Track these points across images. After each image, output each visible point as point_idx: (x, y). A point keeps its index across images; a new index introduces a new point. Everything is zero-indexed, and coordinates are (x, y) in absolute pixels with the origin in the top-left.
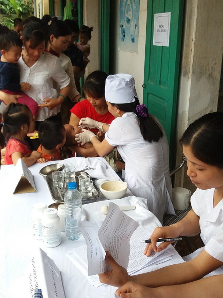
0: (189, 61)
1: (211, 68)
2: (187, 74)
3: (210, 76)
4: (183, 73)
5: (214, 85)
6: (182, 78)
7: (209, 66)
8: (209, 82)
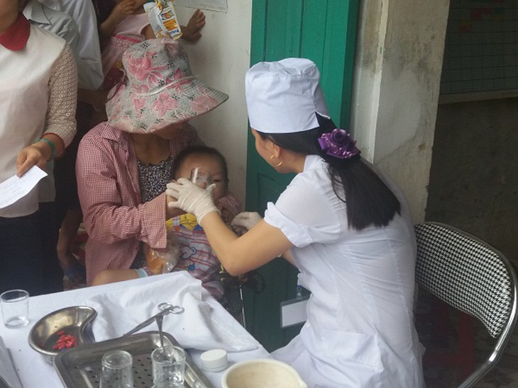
0: (376, 30)
1: (423, 48)
2: (372, 60)
3: (422, 65)
4: (362, 59)
5: (428, 87)
6: (361, 72)
7: (419, 43)
8: (419, 80)
